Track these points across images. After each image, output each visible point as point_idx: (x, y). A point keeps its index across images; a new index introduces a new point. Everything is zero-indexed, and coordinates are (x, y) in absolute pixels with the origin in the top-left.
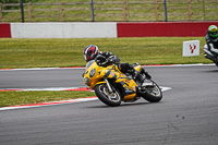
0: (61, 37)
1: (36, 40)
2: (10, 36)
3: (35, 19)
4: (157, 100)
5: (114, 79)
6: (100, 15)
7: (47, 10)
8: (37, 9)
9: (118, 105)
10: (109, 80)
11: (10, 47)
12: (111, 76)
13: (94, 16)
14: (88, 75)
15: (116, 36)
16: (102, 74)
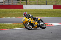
0: (37, 9)
1: (30, 10)
2: (23, 8)
3: (30, 4)
4: (44, 28)
5: (31, 22)
6: (48, 3)
7: (33, 1)
8: (31, 1)
9: (31, 29)
10: (29, 22)
11: (23, 11)
12: (29, 21)
13: (47, 3)
14: (23, 21)
15: (53, 9)
16: (27, 20)
